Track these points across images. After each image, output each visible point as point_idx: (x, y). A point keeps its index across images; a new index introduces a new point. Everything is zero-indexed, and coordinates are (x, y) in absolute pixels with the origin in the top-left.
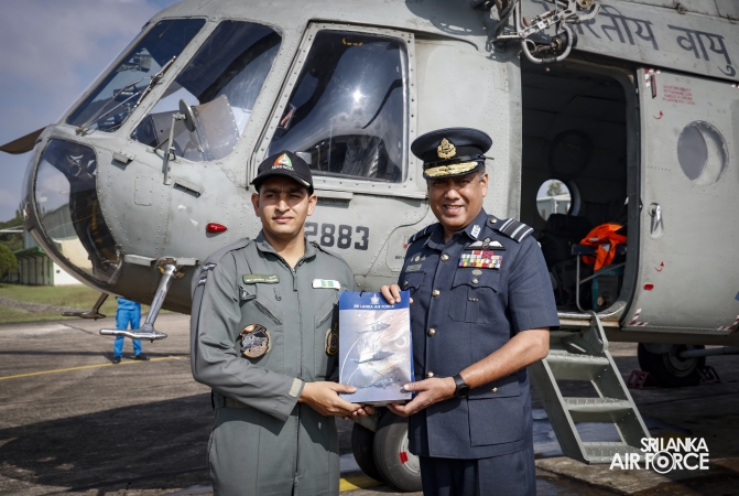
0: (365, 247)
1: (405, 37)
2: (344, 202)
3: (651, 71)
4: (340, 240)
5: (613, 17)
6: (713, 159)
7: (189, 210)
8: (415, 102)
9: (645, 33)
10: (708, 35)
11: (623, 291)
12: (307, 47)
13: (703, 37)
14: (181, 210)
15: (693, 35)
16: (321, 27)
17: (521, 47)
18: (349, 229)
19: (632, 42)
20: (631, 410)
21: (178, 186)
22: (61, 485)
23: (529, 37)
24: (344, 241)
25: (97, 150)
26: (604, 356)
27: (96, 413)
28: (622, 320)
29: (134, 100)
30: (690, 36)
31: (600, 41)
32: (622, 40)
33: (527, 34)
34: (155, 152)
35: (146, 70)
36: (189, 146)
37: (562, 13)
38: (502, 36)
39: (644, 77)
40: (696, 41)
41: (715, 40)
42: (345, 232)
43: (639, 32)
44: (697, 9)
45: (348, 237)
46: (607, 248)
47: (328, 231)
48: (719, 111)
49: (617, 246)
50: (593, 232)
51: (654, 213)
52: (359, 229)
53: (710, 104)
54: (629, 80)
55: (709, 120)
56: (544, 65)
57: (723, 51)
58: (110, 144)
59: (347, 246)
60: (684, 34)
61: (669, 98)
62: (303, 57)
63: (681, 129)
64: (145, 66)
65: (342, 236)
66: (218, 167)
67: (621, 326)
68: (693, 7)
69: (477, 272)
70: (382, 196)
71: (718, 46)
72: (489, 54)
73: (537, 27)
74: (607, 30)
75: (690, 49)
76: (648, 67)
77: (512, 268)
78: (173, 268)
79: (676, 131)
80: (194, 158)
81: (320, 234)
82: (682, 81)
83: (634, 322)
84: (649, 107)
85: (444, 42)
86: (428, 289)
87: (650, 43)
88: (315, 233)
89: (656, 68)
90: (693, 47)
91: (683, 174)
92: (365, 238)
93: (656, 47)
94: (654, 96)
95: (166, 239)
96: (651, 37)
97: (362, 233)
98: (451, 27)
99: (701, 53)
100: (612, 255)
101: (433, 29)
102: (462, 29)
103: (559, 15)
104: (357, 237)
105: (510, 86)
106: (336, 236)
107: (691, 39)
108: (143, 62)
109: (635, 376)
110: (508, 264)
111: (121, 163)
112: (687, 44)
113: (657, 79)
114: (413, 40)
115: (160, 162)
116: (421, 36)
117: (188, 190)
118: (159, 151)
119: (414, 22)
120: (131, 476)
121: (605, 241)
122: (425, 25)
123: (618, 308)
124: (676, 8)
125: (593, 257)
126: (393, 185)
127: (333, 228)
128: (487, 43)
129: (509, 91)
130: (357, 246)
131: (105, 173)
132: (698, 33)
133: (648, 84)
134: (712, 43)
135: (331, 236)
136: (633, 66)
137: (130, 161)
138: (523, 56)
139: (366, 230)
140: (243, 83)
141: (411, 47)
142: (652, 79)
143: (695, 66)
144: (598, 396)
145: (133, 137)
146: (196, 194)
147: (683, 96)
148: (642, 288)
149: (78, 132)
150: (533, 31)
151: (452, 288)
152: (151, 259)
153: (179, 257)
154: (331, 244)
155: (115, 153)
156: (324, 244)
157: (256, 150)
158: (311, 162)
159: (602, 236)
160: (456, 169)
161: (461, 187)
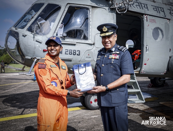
0: (79, 55)
1: (89, 7)
2: (74, 45)
3: (147, 15)
4: (73, 53)
5: (138, 3)
6: (161, 36)
7: (39, 46)
8: (91, 22)
9: (146, 7)
10: (160, 8)
12: (67, 9)
13: (159, 8)
14: (37, 46)
15: (157, 7)
16: (70, 5)
17: (116, 10)
18: (76, 51)
19: (143, 9)
20: (140, 92)
21: (37, 41)
23: (118, 7)
24: (74, 54)
25: (19, 33)
26: (135, 80)
29: (28, 21)
30: (156, 8)
31: (135, 8)
32: (140, 8)
33: (117, 7)
34: (32, 33)
35: (32, 15)
36: (40, 32)
37: (125, 2)
38: (112, 7)
39: (145, 17)
40: (157, 9)
41: (162, 9)
42: (75, 51)
43: (144, 7)
44: (158, 2)
45: (75, 53)
46: (137, 55)
47: (71, 51)
48: (162, 25)
49: (139, 55)
50: (135, 52)
51: (147, 47)
52: (78, 51)
53: (160, 23)
54: (142, 17)
55: (159, 27)
56: (121, 14)
57: (163, 11)
59: (75, 55)
60: (155, 7)
61: (150, 22)
62: (66, 12)
63: (153, 29)
65: (74, 52)
66: (46, 37)
67: (139, 73)
68: (157, 1)
69: (113, 60)
70: (83, 43)
71: (162, 10)
72: (109, 11)
73: (119, 5)
74: (137, 6)
75: (156, 11)
76: (146, 14)
78: (36, 59)
79: (152, 29)
80: (41, 35)
81: (69, 52)
82: (154, 18)
83: (142, 72)
84: (146, 24)
85: (98, 8)
86: (101, 64)
87: (147, 9)
88: (68, 52)
89: (148, 15)
90: (157, 10)
91: (153, 39)
92: (79, 53)
93: (148, 10)
94: (147, 21)
95: (34, 53)
96: (147, 8)
97: (79, 52)
98: (100, 5)
99: (158, 12)
100: (138, 57)
101: (96, 5)
102: (103, 5)
103: (124, 3)
104: (77, 53)
105: (114, 18)
106: (73, 52)
107: (156, 9)
108: (31, 13)
109: (149, 85)
111: (24, 36)
112: (155, 9)
113: (148, 17)
114: (91, 8)
115: (33, 36)
116: (93, 7)
117: (39, 42)
118: (33, 33)
119: (92, 4)
121: (137, 54)
122: (94, 4)
123: (139, 69)
124: (153, 1)
125: (134, 57)
126: (86, 41)
128: (108, 9)
130: (77, 55)
131: (21, 38)
132: (158, 7)
133: (146, 18)
134: (161, 9)
135: (71, 52)
136: (143, 14)
137: (26, 35)
138: (117, 12)
139: (80, 51)
140: (52, 18)
141: (91, 10)
142: (147, 17)
143: (157, 14)
144: (133, 89)
145: (27, 30)
146: (41, 43)
147: (154, 21)
148: (144, 64)
149: (15, 29)
150: (118, 6)
151: (107, 64)
152: (31, 57)
153: (37, 57)
154: (71, 54)
155: (23, 34)
156: (70, 54)
157: (54, 33)
158: (66, 36)
159: (136, 53)
160: (107, 34)
161: (109, 38)
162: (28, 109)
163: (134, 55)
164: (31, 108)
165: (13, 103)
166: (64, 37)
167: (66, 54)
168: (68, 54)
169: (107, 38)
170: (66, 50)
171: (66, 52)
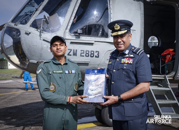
0: (98, 57)
2: (92, 44)
4: (91, 55)
7: (47, 47)
8: (112, 14)
11: (174, 69)
14: (45, 47)
18: (94, 52)
20: (177, 103)
21: (44, 40)
22: (13, 125)
24: (92, 55)
25: (20, 30)
26: (169, 88)
27: (22, 105)
28: (174, 77)
29: (31, 15)
34: (37, 30)
35: (34, 6)
36: (47, 28)
42: (92, 53)
45: (93, 54)
46: (169, 56)
47: (87, 52)
49: (172, 55)
50: (165, 51)
52: (96, 52)
54: (176, 6)
58: (24, 28)
59: (93, 57)
64: (34, 5)
65: (91, 54)
67: (174, 79)
70: (103, 42)
77: (136, 63)
80: (49, 32)
81: (85, 53)
83: (178, 78)
88: (83, 53)
92: (98, 54)
95: (41, 55)
100: (171, 58)
104: (96, 54)
106: (90, 54)
108: (33, 4)
109: (177, 93)
110: (135, 62)
111: (28, 34)
115: (39, 33)
117: (47, 41)
118: (38, 30)
120: (32, 123)
123: (173, 74)
125: (165, 59)
126: (106, 39)
127: (89, 51)
129: (140, 10)
130: (96, 57)
131: (23, 36)
135: (88, 54)
136: (178, 1)
137: (30, 33)
139: (98, 52)
140: (62, 10)
144: (167, 99)
145: (31, 26)
146: (49, 42)
149: (15, 25)
151: (118, 70)
152: (37, 61)
153: (44, 60)
154: (88, 56)
155: (26, 31)
156: (86, 56)
157: (66, 29)
158: (82, 33)
159: (168, 53)
160: (120, 33)
161: (122, 38)
162: (28, 127)
163: (166, 55)
164: (32, 125)
165: (6, 119)
166: (80, 34)
167: (81, 56)
168: (84, 56)
169: (119, 37)
170: (81, 51)
171: (81, 53)
